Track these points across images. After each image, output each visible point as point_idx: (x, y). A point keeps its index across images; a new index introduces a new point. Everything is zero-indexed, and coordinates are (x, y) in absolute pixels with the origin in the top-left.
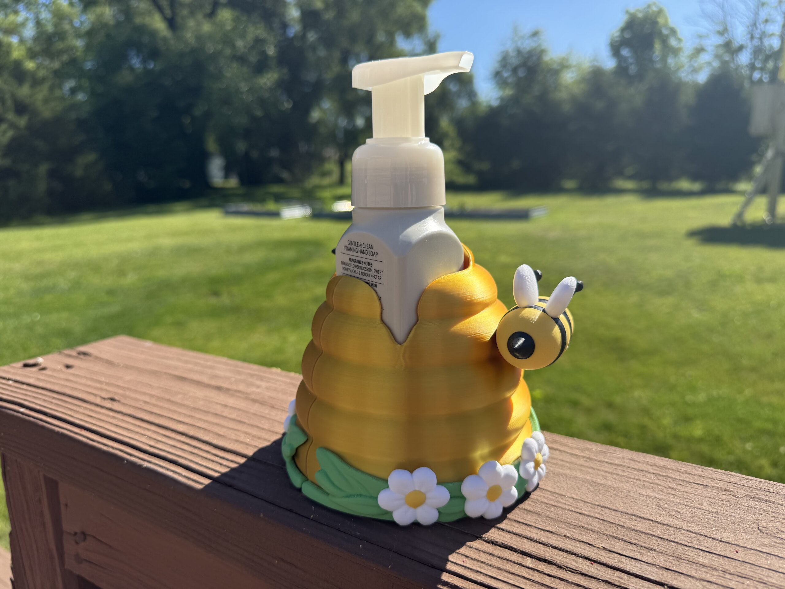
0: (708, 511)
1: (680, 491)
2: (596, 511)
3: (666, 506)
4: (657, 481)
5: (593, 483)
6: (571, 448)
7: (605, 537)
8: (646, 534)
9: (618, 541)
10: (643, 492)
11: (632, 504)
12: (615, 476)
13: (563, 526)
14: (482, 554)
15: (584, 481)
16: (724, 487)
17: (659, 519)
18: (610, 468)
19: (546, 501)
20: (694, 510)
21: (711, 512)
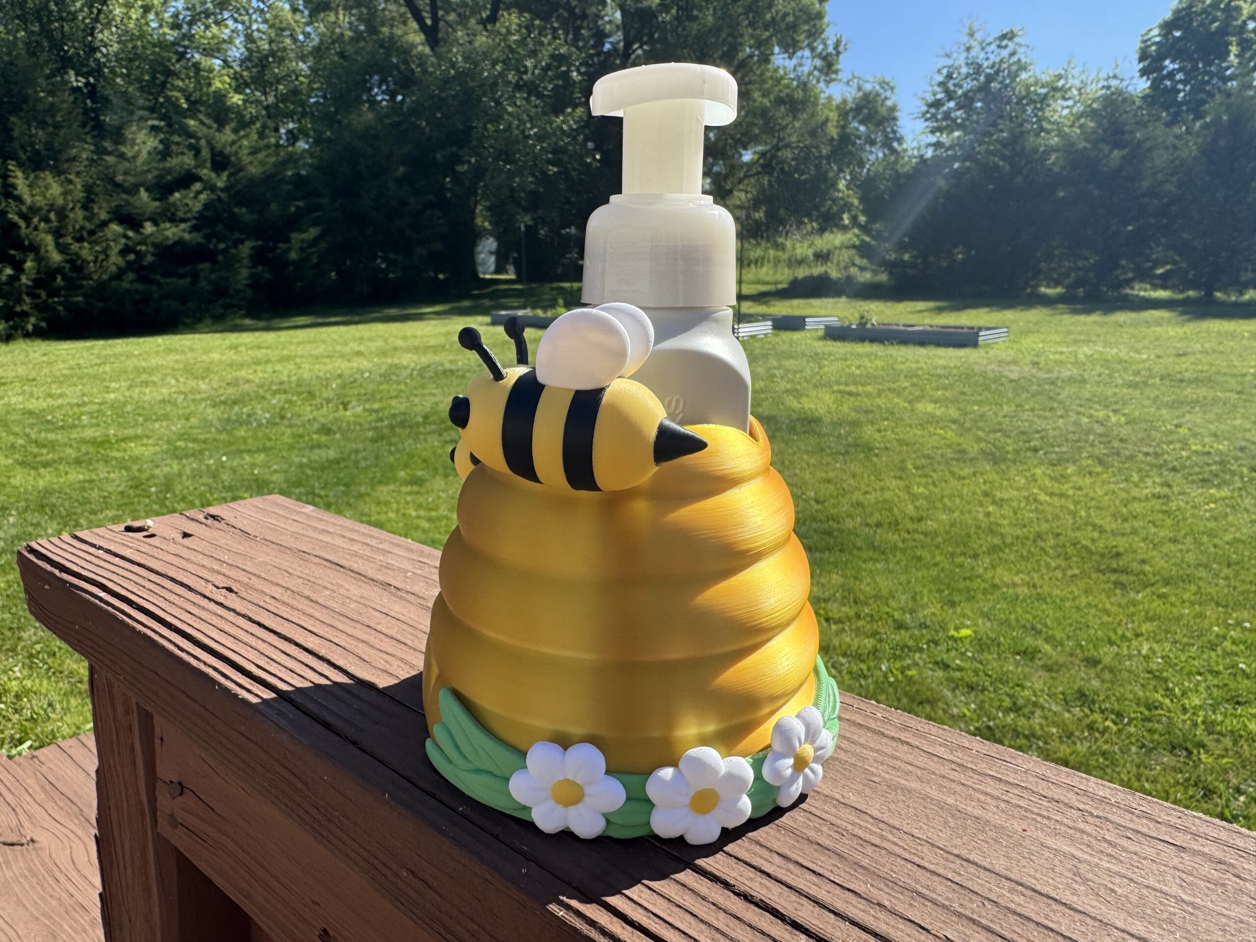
0: (1175, 897)
1: (1125, 850)
2: (952, 865)
3: (1090, 876)
4: (1081, 825)
5: (957, 813)
6: (933, 743)
7: (955, 919)
8: (1037, 924)
9: (979, 929)
10: (1051, 842)
11: (1024, 862)
12: (1003, 806)
13: (882, 886)
14: (722, 915)
15: (942, 805)
16: (1218, 854)
17: (1067, 897)
18: (997, 790)
19: (861, 833)
20: (1144, 891)
21: (1180, 900)
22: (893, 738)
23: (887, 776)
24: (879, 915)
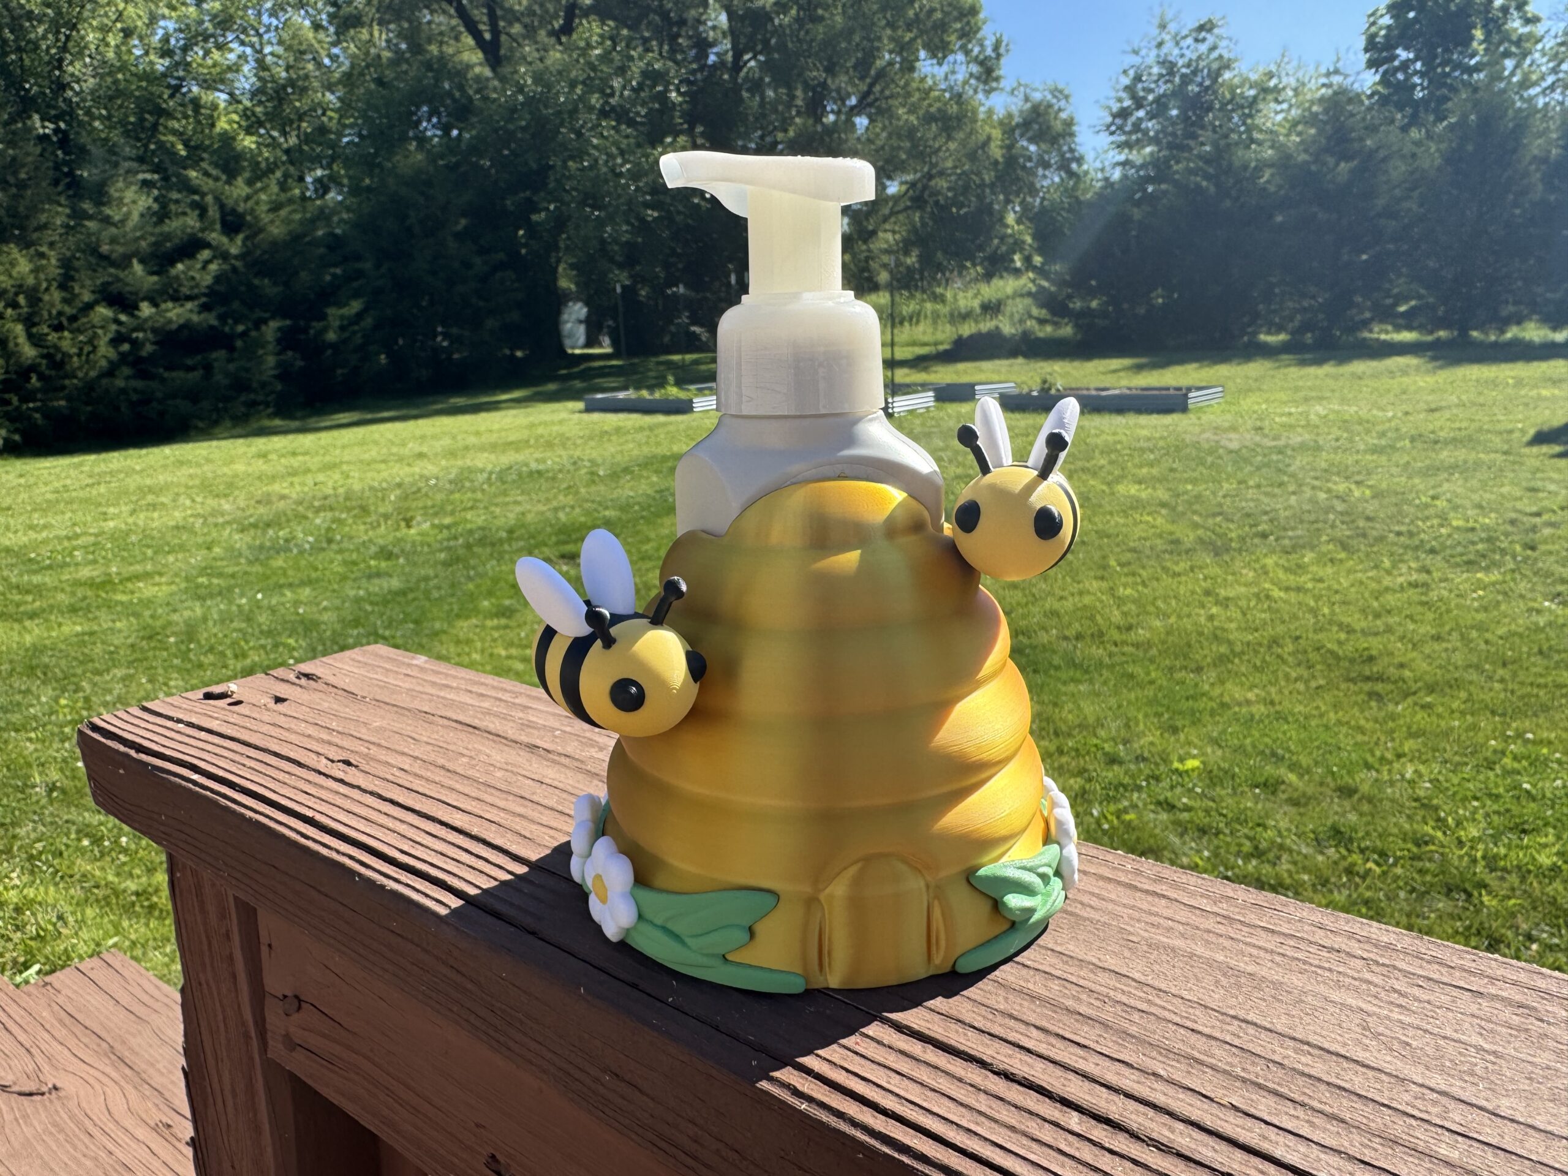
0: (1475, 1047)
1: (1417, 999)
2: (1229, 1028)
3: (1381, 1029)
4: (1368, 976)
5: (1228, 970)
6: (1192, 894)
7: (1238, 1084)
8: (1328, 1084)
9: (1265, 1094)
10: (1335, 996)
11: (1307, 1019)
12: (1278, 959)
13: (1154, 1054)
14: (982, 1096)
15: (1210, 963)
16: (1518, 997)
17: (1360, 1055)
18: (1270, 942)
19: (1124, 999)
20: (1441, 1042)
21: (1479, 1049)
22: (1147, 892)
23: (1146, 935)
24: (1155, 1086)
